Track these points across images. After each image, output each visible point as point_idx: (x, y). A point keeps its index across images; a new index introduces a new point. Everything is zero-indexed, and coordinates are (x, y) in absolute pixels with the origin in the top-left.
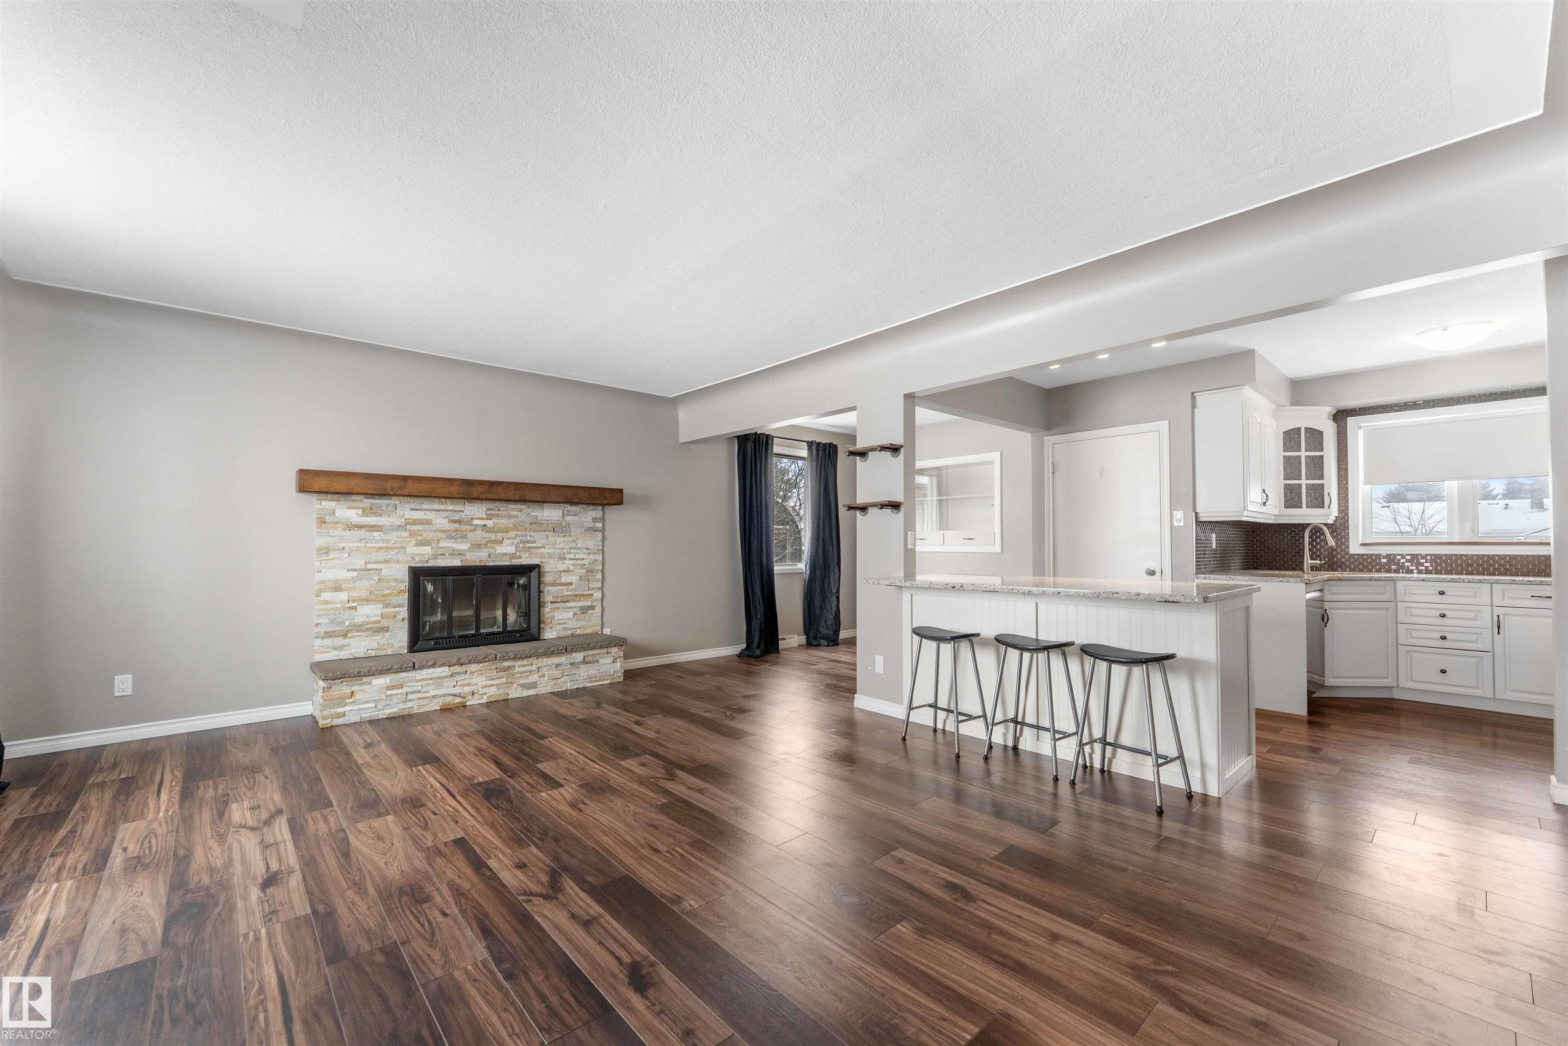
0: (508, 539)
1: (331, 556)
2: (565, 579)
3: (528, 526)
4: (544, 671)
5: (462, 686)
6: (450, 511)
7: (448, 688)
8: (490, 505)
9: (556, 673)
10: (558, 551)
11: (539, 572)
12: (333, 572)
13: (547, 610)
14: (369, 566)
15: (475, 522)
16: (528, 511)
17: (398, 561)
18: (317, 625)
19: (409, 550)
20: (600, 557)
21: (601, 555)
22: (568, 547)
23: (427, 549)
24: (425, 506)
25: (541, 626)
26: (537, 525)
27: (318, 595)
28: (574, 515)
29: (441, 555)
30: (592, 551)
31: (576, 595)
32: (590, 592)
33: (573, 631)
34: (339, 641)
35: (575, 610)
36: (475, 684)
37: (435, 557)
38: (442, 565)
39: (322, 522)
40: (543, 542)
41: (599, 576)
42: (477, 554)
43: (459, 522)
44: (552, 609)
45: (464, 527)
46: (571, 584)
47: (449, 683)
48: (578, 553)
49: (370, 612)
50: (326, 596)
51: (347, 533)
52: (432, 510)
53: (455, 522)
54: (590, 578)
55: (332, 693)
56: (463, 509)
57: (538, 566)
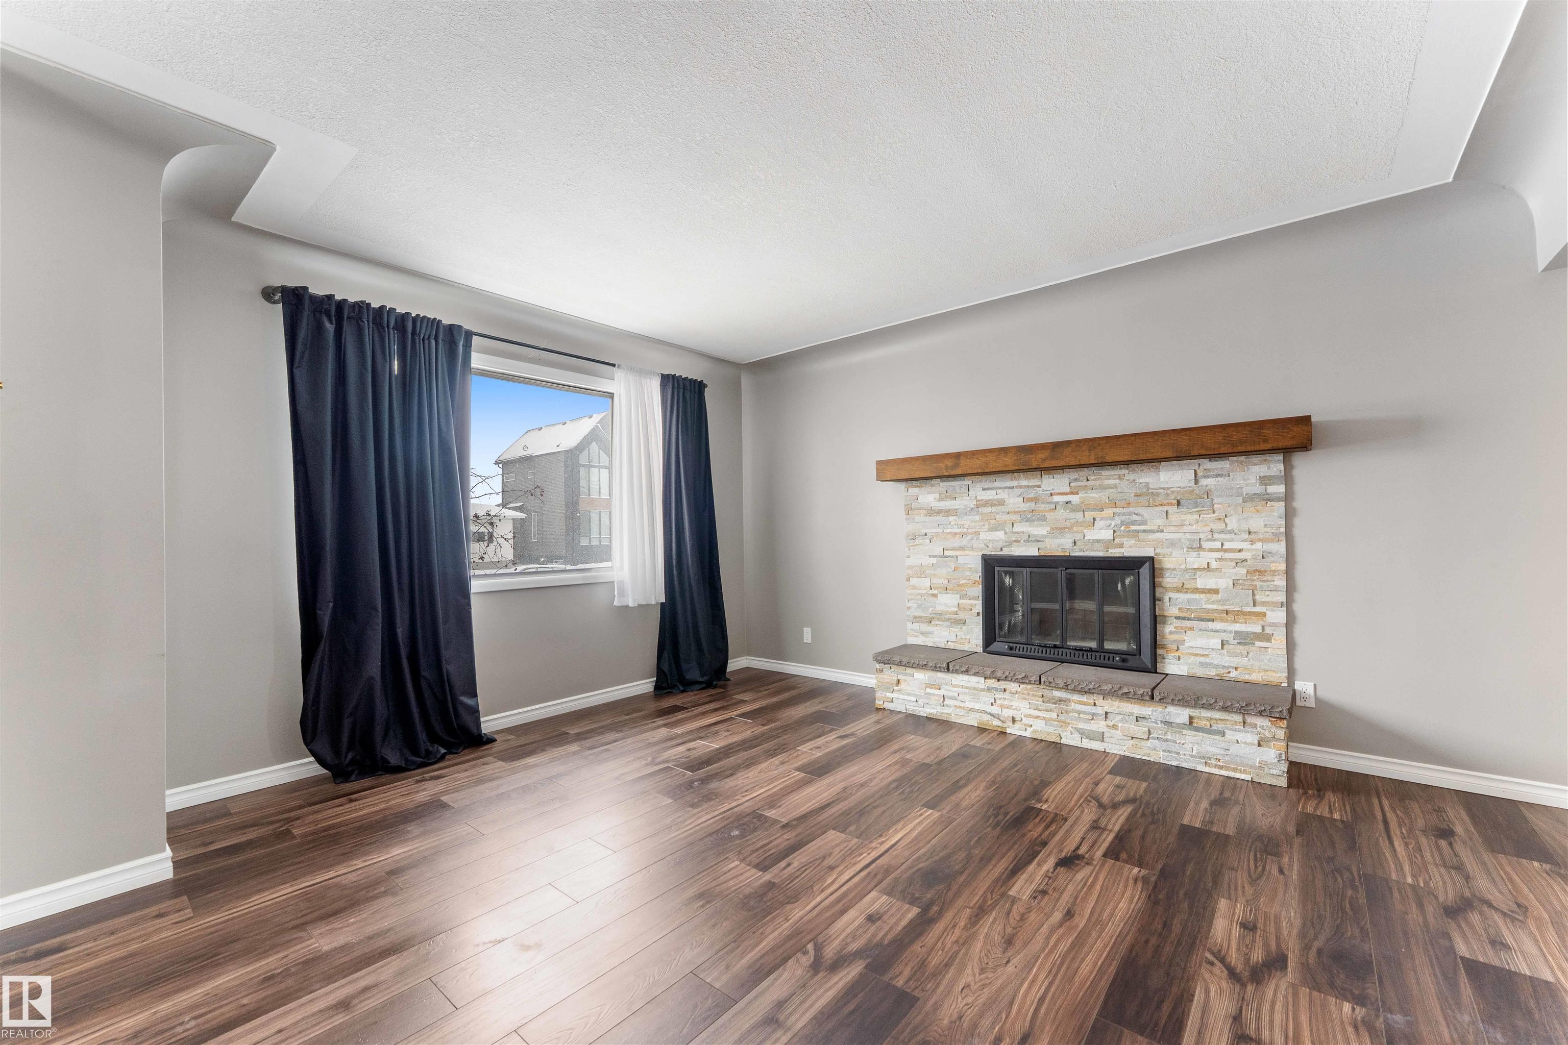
0: (1102, 519)
1: (917, 542)
2: (1203, 582)
3: (1131, 497)
4: (1115, 719)
5: (1001, 706)
6: (1025, 486)
7: (983, 703)
8: (1074, 474)
9: (1140, 730)
10: (1188, 536)
11: (1153, 570)
12: (920, 558)
13: (1168, 631)
14: (947, 553)
15: (1056, 498)
16: (1132, 476)
17: (972, 549)
18: (909, 608)
19: (983, 536)
20: (1281, 548)
21: (1283, 544)
22: (1208, 529)
23: (1000, 535)
24: (997, 484)
25: (1159, 651)
26: (1149, 497)
27: (908, 580)
28: (1217, 476)
29: (1015, 541)
30: (1261, 536)
31: (1227, 612)
32: (1258, 609)
33: (1222, 671)
34: (925, 627)
35: (1225, 636)
36: (1016, 709)
37: (1010, 544)
38: (1016, 554)
39: (909, 510)
40: (1160, 522)
41: (1281, 582)
42: (1058, 541)
43: (1035, 500)
44: (1178, 630)
45: (1041, 506)
46: (1216, 592)
47: (987, 698)
48: (1232, 540)
49: (947, 602)
50: (914, 581)
51: (927, 519)
52: (1005, 488)
53: (1031, 500)
54: (1258, 584)
55: (883, 676)
56: (1039, 483)
57: (1152, 559)
